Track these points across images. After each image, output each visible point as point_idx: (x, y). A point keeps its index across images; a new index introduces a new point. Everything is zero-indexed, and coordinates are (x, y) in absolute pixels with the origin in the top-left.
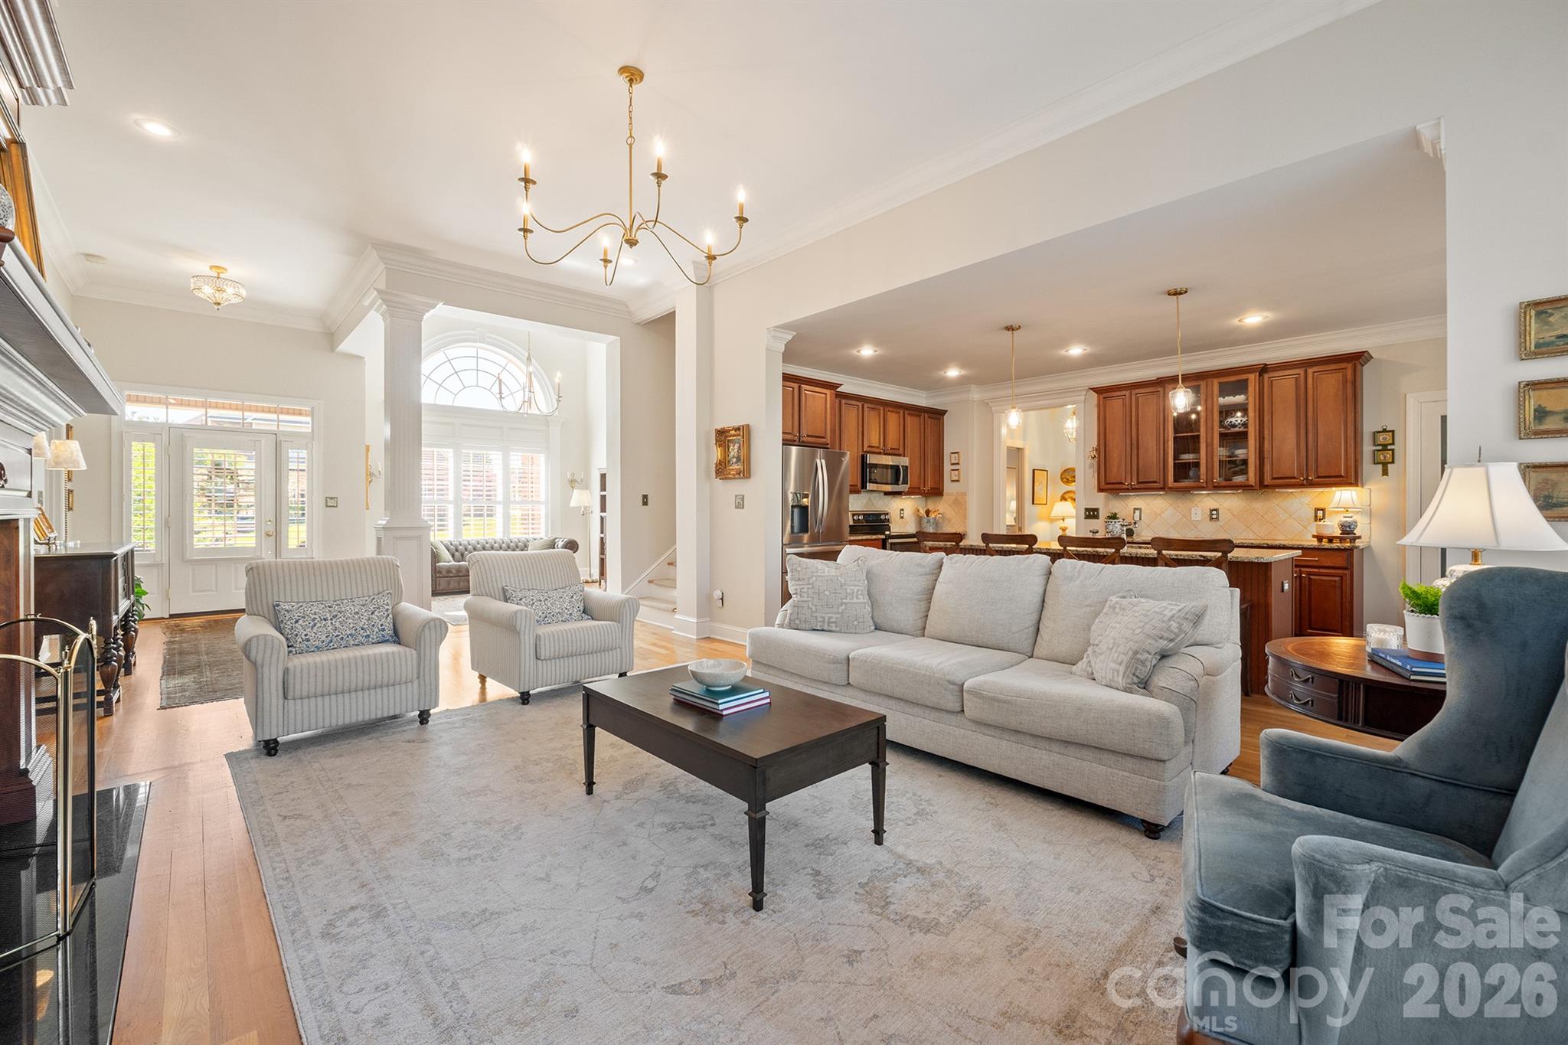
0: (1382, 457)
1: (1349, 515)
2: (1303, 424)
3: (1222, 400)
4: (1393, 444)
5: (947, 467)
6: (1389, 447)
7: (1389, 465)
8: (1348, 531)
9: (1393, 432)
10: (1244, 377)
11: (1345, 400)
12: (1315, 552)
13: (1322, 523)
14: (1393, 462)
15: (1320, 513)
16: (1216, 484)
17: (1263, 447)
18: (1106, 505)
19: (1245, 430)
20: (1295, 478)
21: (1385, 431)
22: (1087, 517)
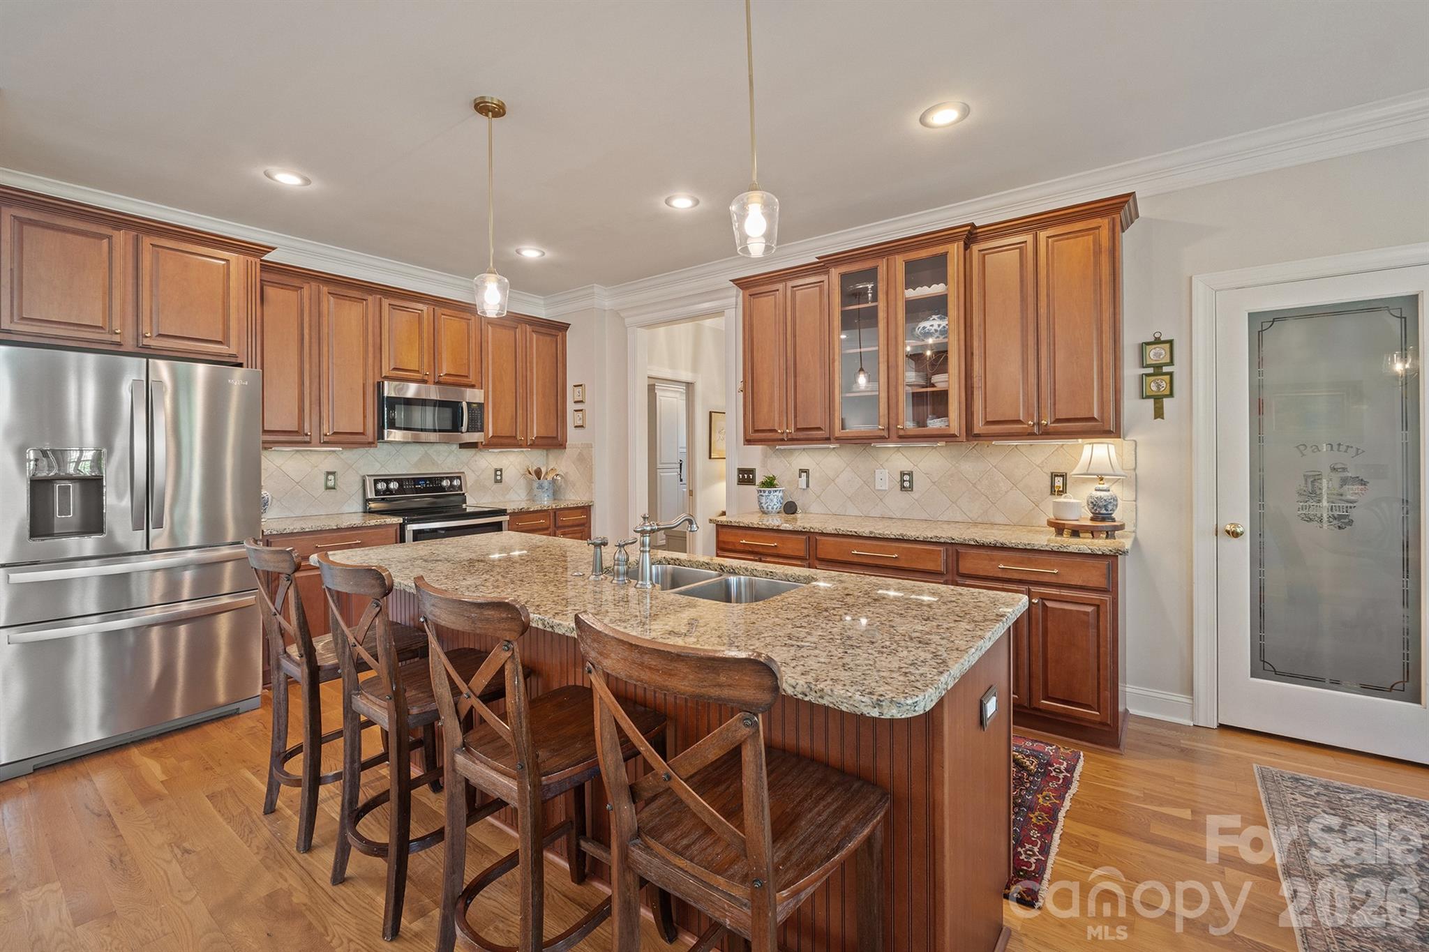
0: (1154, 388)
1: (1105, 486)
2: (1031, 328)
3: (911, 293)
4: (1171, 363)
5: (571, 406)
6: (1165, 369)
7: (1165, 400)
8: (1102, 514)
9: (1171, 342)
10: (939, 250)
11: (1098, 283)
12: (1053, 558)
13: (1061, 499)
14: (1171, 395)
15: (1059, 482)
16: (901, 433)
17: (972, 370)
18: (764, 465)
19: (946, 340)
20: (1019, 422)
21: (1158, 341)
22: (742, 482)
